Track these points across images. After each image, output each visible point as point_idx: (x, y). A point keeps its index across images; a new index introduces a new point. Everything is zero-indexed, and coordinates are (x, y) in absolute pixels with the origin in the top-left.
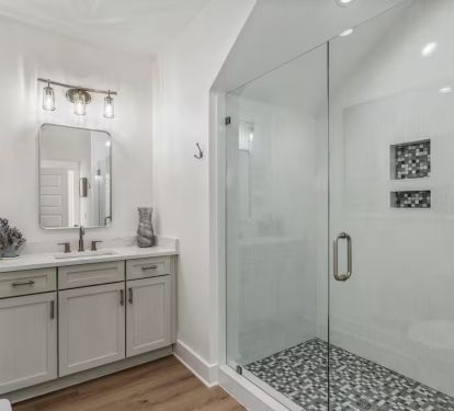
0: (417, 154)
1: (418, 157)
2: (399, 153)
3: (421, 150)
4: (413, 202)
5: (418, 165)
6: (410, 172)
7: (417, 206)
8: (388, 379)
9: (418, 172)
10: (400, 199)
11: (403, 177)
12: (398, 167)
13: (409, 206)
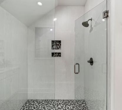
0: (57, 43)
1: (57, 44)
2: (53, 43)
3: (58, 43)
4: (56, 55)
5: (57, 46)
6: (55, 48)
7: (57, 56)
8: (53, 103)
9: (57, 48)
10: (53, 54)
11: (54, 49)
12: (52, 46)
13: (55, 56)
